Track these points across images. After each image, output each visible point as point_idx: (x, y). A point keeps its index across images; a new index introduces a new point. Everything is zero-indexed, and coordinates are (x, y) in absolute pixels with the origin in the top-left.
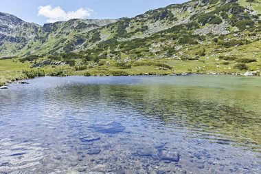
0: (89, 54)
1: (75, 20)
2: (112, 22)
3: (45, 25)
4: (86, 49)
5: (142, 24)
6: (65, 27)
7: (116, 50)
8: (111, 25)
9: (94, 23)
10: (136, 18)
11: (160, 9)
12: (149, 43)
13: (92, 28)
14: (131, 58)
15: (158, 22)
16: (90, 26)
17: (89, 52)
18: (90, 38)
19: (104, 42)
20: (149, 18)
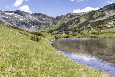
0: (76, 29)
1: (69, 14)
2: (86, 13)
3: (56, 17)
4: (74, 27)
5: (102, 13)
6: (64, 17)
7: (89, 27)
8: (85, 14)
9: (77, 14)
10: (99, 10)
11: (112, 4)
12: (106, 22)
13: (77, 17)
14: (97, 30)
15: (111, 11)
16: (75, 16)
17: (75, 28)
18: (76, 22)
19: (82, 23)
20: (106, 10)
